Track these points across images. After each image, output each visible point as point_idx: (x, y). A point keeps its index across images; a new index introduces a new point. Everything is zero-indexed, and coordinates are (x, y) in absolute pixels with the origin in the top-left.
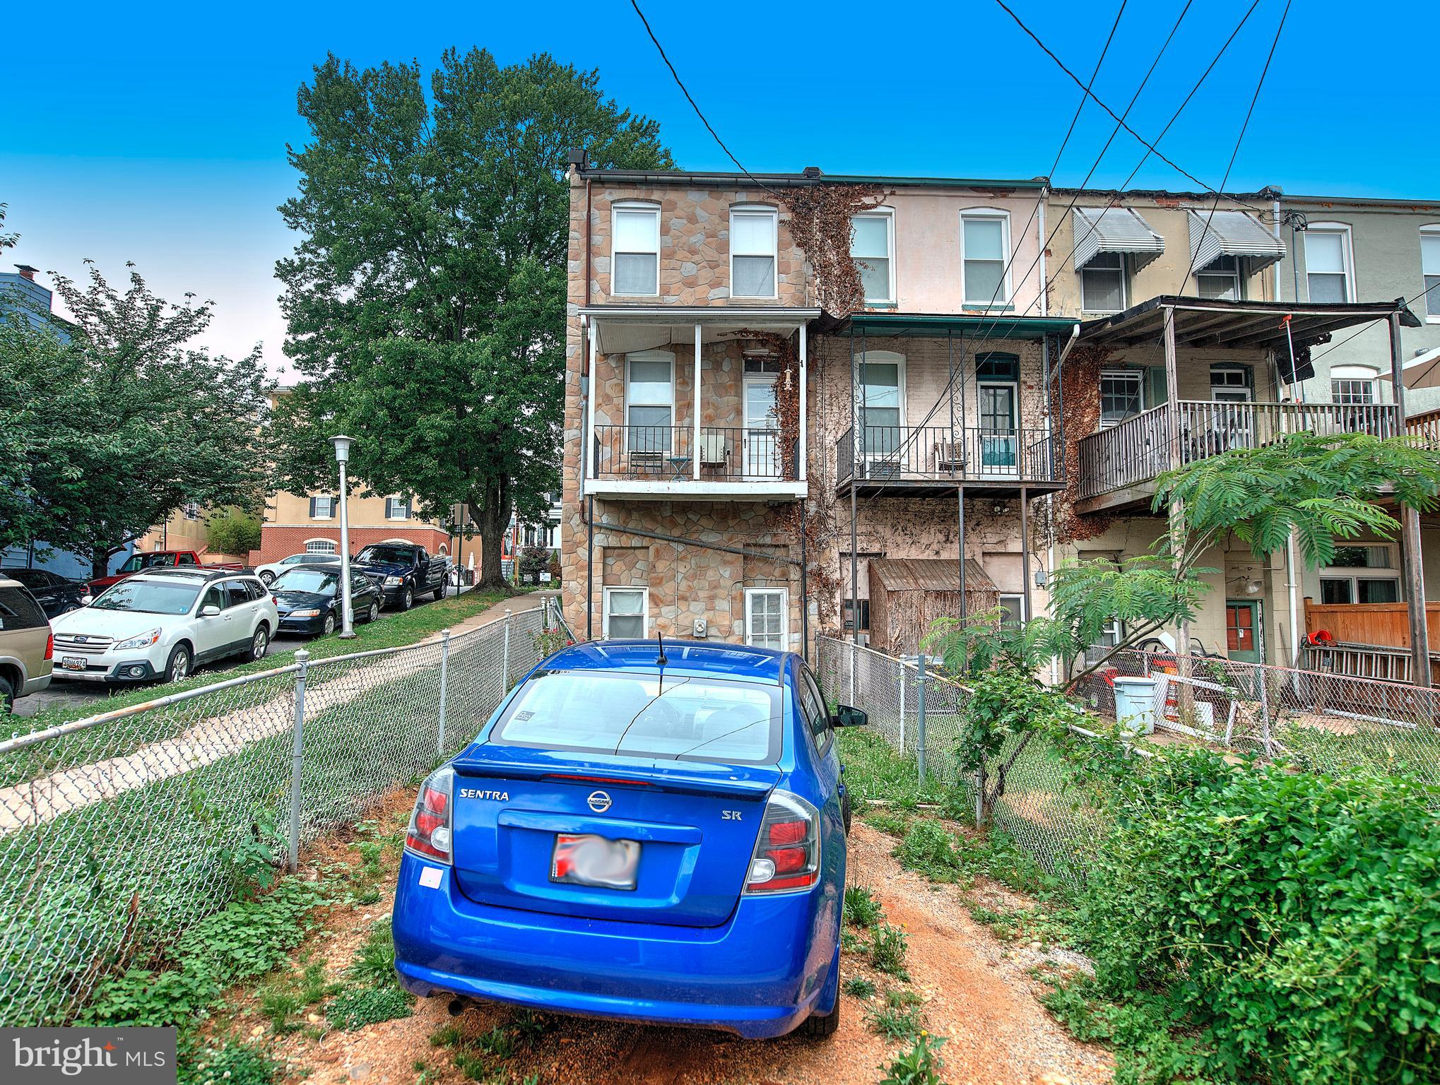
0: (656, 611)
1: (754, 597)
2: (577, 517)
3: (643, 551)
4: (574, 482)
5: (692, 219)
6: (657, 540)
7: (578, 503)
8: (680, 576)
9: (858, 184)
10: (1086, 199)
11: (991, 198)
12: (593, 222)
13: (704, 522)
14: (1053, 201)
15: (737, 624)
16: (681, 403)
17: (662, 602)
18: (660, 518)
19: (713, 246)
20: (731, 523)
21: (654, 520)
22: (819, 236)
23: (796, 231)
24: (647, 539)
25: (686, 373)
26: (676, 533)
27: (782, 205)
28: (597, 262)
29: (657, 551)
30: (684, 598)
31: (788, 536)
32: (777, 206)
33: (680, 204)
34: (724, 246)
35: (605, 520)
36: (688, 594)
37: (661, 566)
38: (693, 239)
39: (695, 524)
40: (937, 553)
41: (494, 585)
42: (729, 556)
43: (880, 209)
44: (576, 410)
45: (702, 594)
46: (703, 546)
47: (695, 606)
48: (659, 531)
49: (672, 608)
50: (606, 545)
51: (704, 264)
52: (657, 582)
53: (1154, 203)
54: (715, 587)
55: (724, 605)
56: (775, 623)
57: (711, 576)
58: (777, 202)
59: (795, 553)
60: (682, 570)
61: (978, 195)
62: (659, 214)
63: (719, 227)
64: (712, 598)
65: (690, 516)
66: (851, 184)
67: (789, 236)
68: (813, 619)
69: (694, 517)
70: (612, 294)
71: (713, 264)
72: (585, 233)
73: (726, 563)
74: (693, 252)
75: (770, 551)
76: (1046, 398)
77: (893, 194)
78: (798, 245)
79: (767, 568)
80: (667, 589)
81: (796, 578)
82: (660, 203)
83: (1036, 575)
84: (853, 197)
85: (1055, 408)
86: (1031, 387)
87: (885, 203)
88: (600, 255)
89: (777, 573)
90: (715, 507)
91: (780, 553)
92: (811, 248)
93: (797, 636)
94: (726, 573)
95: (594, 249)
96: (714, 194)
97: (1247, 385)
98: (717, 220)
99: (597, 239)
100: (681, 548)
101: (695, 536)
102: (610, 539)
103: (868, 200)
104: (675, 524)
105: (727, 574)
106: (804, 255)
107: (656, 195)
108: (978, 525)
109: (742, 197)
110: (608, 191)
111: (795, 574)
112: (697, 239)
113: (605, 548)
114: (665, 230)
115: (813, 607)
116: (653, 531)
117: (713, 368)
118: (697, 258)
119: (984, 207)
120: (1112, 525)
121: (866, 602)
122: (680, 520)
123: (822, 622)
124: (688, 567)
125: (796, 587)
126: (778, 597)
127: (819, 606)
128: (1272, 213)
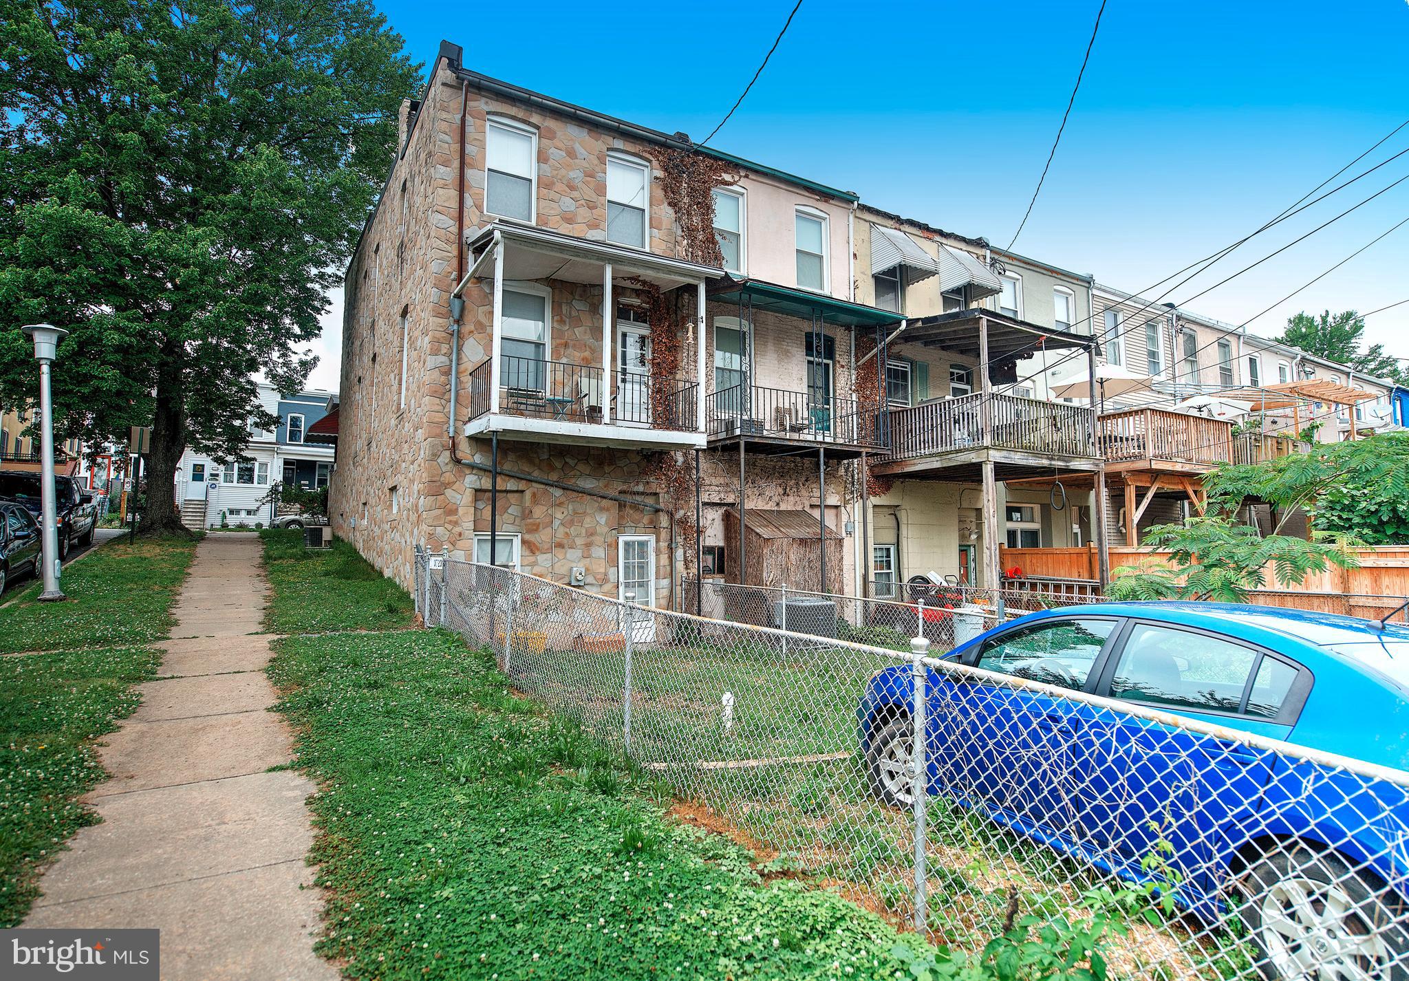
0: (532, 559)
1: (627, 544)
2: (447, 453)
3: (516, 495)
4: (441, 415)
5: (571, 154)
6: (534, 484)
7: (445, 438)
8: (557, 523)
9: (721, 159)
10: (880, 218)
11: (817, 200)
12: (468, 129)
13: (581, 467)
14: (859, 214)
15: (613, 570)
16: (558, 341)
17: (538, 549)
18: (537, 461)
19: (591, 187)
20: (607, 469)
21: (531, 462)
22: (686, 200)
23: (669, 188)
24: (524, 482)
25: (564, 312)
26: (554, 477)
27: (655, 163)
28: (469, 173)
29: (534, 495)
30: (560, 546)
31: (658, 485)
32: (650, 161)
33: (559, 134)
34: (601, 189)
35: (478, 459)
36: (565, 541)
37: (539, 512)
38: (572, 174)
39: (573, 469)
40: (778, 504)
42: (605, 503)
43: (735, 188)
44: (444, 334)
45: (579, 541)
46: (583, 492)
47: (573, 554)
48: (536, 474)
49: (549, 555)
50: (478, 487)
51: (583, 202)
52: (534, 529)
53: (919, 233)
54: (592, 535)
55: (599, 552)
56: (642, 567)
57: (588, 522)
58: (651, 158)
59: (665, 500)
60: (559, 515)
61: (807, 194)
62: (535, 139)
63: (597, 169)
64: (588, 545)
65: (567, 460)
66: (716, 159)
67: (660, 193)
68: (680, 565)
69: (571, 462)
70: (485, 212)
71: (591, 204)
72: (458, 138)
73: (602, 509)
74: (572, 188)
75: (639, 498)
76: (854, 377)
77: (746, 176)
78: (669, 204)
79: (636, 516)
80: (543, 537)
81: (665, 526)
82: (538, 128)
83: (846, 526)
84: (715, 171)
85: (860, 387)
86: (843, 367)
87: (740, 183)
88: (473, 167)
89: (646, 520)
90: (592, 452)
91: (650, 501)
92: (680, 209)
93: (665, 582)
94: (601, 520)
95: (467, 160)
96: (593, 134)
97: (968, 383)
98: (596, 162)
99: (469, 149)
100: (558, 492)
101: (573, 481)
102: (483, 481)
103: (727, 177)
104: (552, 468)
105: (603, 521)
106: (673, 215)
107: (535, 119)
108: (806, 481)
109: (619, 144)
110: (484, 100)
111: (664, 521)
112: (576, 175)
113: (477, 490)
114: (542, 158)
115: (679, 553)
116: (529, 474)
117: (590, 311)
118: (575, 194)
119: (812, 206)
120: (894, 484)
121: (721, 549)
122: (558, 465)
123: (687, 568)
124: (565, 513)
125: (664, 535)
126: (642, 544)
127: (685, 553)
128: (985, 257)
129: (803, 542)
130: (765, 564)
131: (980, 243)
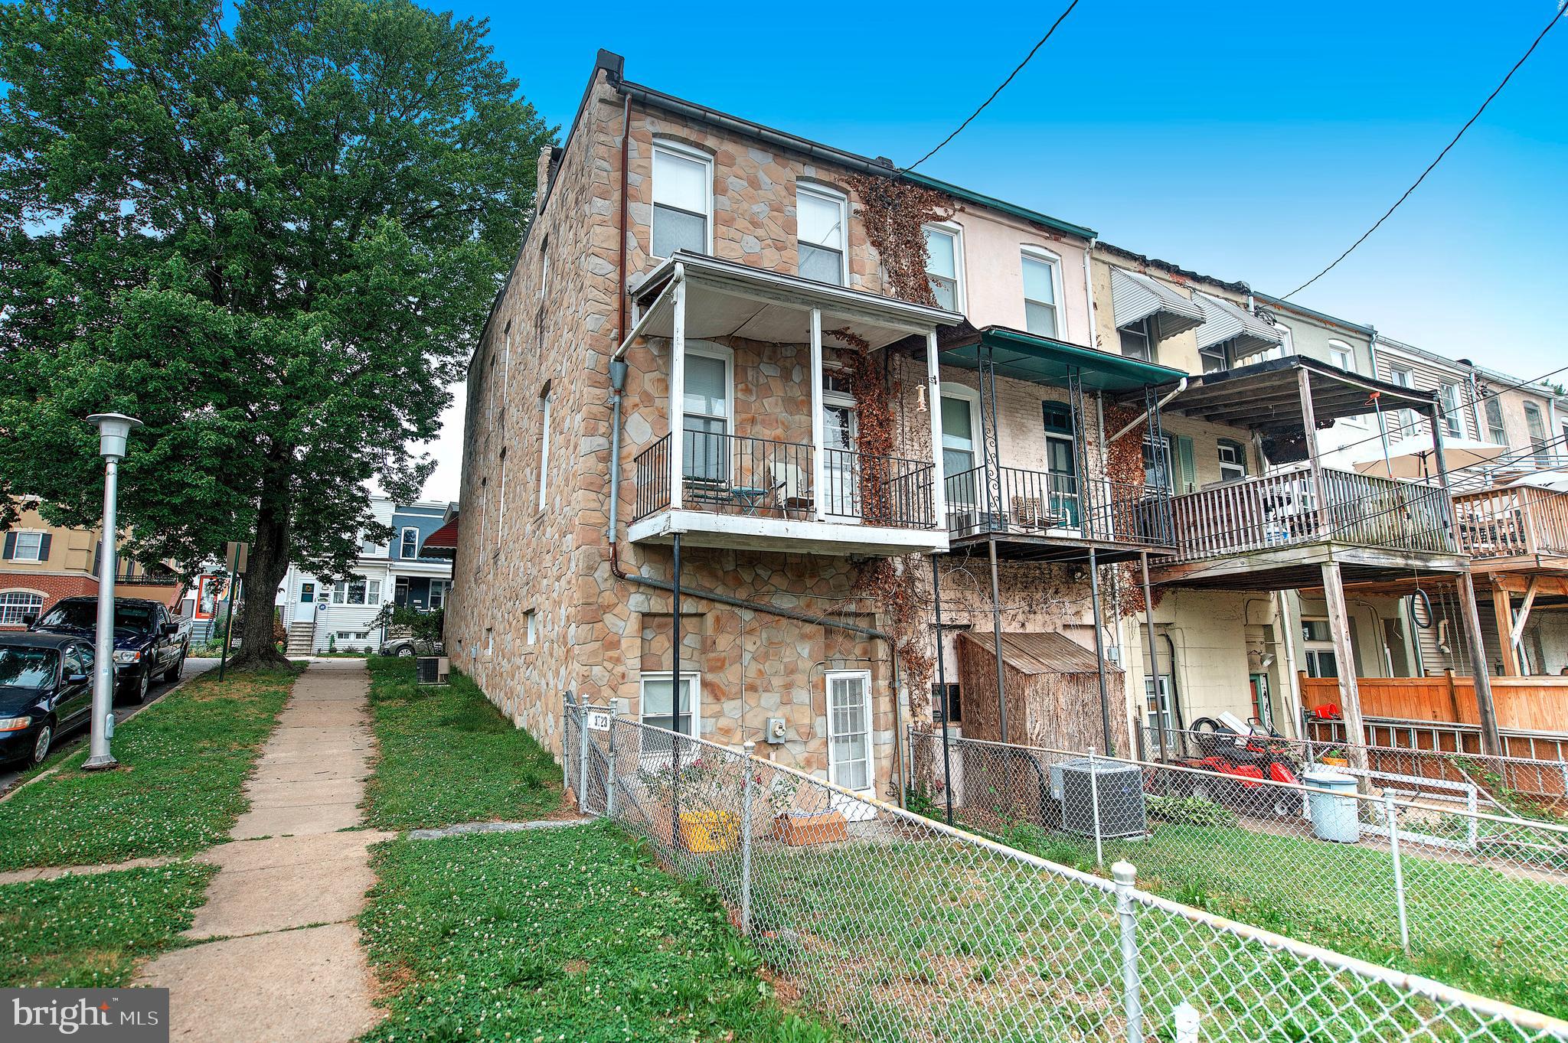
0: (716, 708)
1: (835, 682)
2: (607, 566)
3: (694, 620)
4: (599, 514)
5: (754, 183)
6: (717, 605)
7: (604, 545)
8: (747, 657)
9: (933, 189)
10: (1121, 259)
11: (1047, 238)
12: (631, 154)
13: (777, 580)
14: (1096, 255)
15: (820, 720)
16: (744, 416)
17: (724, 694)
18: (720, 573)
19: (779, 223)
20: (809, 583)
21: (713, 575)
22: (892, 238)
23: (872, 224)
24: (704, 602)
25: (750, 378)
26: (742, 594)
27: (854, 194)
28: (633, 207)
29: (718, 619)
30: (752, 688)
31: (873, 603)
32: (847, 192)
33: (739, 160)
34: (791, 226)
35: (646, 572)
36: (758, 682)
37: (724, 642)
38: (756, 208)
39: (766, 583)
40: (1023, 625)
41: (262, 657)
42: (809, 628)
43: (948, 224)
44: (602, 409)
45: (777, 682)
46: (781, 615)
47: (770, 699)
48: (720, 591)
49: (738, 702)
50: (646, 610)
51: (769, 242)
52: (719, 666)
53: (1167, 277)
54: (792, 672)
55: (802, 696)
56: (856, 715)
57: (788, 656)
58: (849, 188)
59: (883, 624)
60: (750, 647)
61: (1034, 230)
62: (710, 167)
63: (786, 201)
64: (788, 687)
65: (760, 572)
66: (927, 188)
67: (860, 230)
68: (905, 712)
69: (763, 573)
70: (651, 255)
71: (779, 245)
72: (618, 164)
73: (804, 637)
74: (755, 224)
75: (851, 621)
76: (1105, 457)
77: (962, 210)
78: (873, 243)
79: (848, 644)
80: (730, 677)
81: (885, 658)
82: (713, 152)
83: (1109, 652)
84: (925, 203)
85: (1116, 466)
86: (1090, 443)
87: (954, 218)
88: (637, 200)
89: (858, 651)
90: (789, 560)
91: (863, 624)
92: (886, 249)
93: (887, 736)
94: (803, 651)
95: (630, 191)
96: (780, 160)
97: (1238, 462)
98: (784, 193)
99: (633, 178)
100: (748, 615)
101: (767, 599)
102: (652, 602)
103: (940, 211)
104: (740, 583)
105: (805, 653)
106: (878, 257)
107: (711, 142)
108: (1056, 592)
109: (810, 171)
110: (649, 119)
111: (882, 650)
112: (760, 209)
113: (644, 615)
114: (719, 188)
115: (904, 695)
116: (711, 591)
117: (781, 377)
118: (760, 232)
119: (1041, 246)
120: (1164, 596)
121: (955, 688)
122: (747, 577)
123: (914, 715)
124: (758, 644)
125: (884, 670)
126: (855, 683)
127: (911, 694)
128: (1247, 306)
129: (1074, 678)
130: (1028, 711)
131: (1239, 289)
